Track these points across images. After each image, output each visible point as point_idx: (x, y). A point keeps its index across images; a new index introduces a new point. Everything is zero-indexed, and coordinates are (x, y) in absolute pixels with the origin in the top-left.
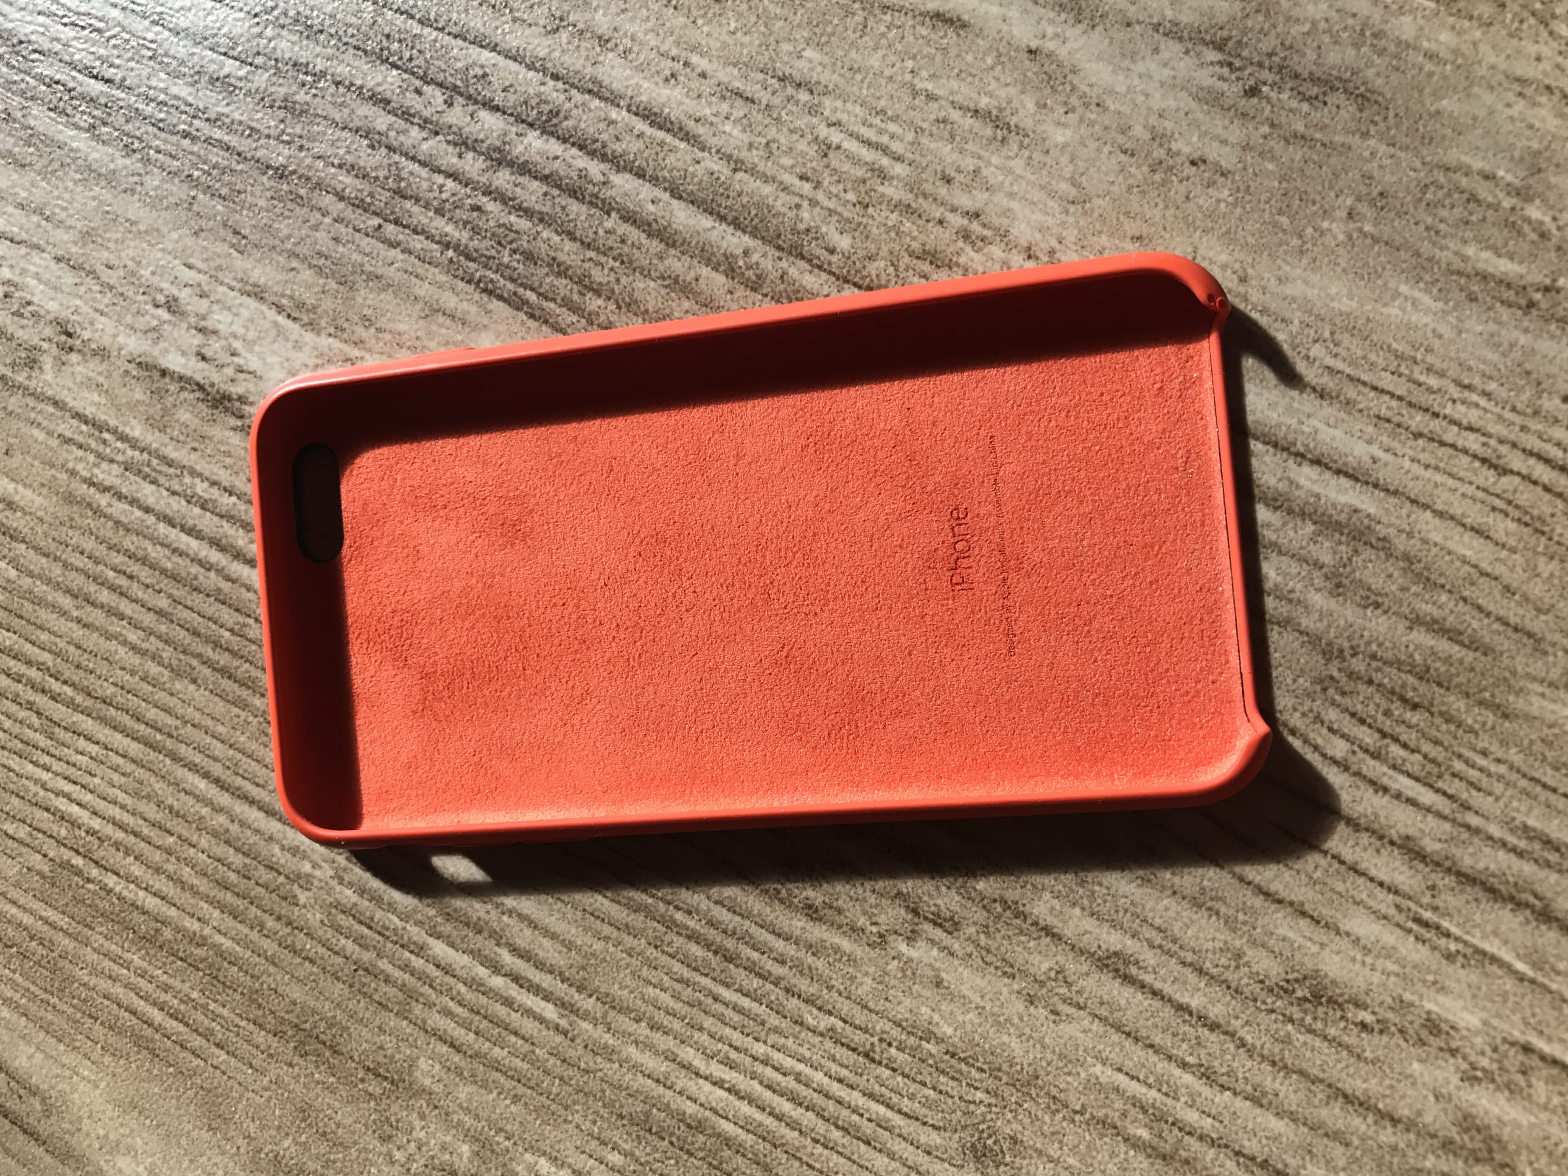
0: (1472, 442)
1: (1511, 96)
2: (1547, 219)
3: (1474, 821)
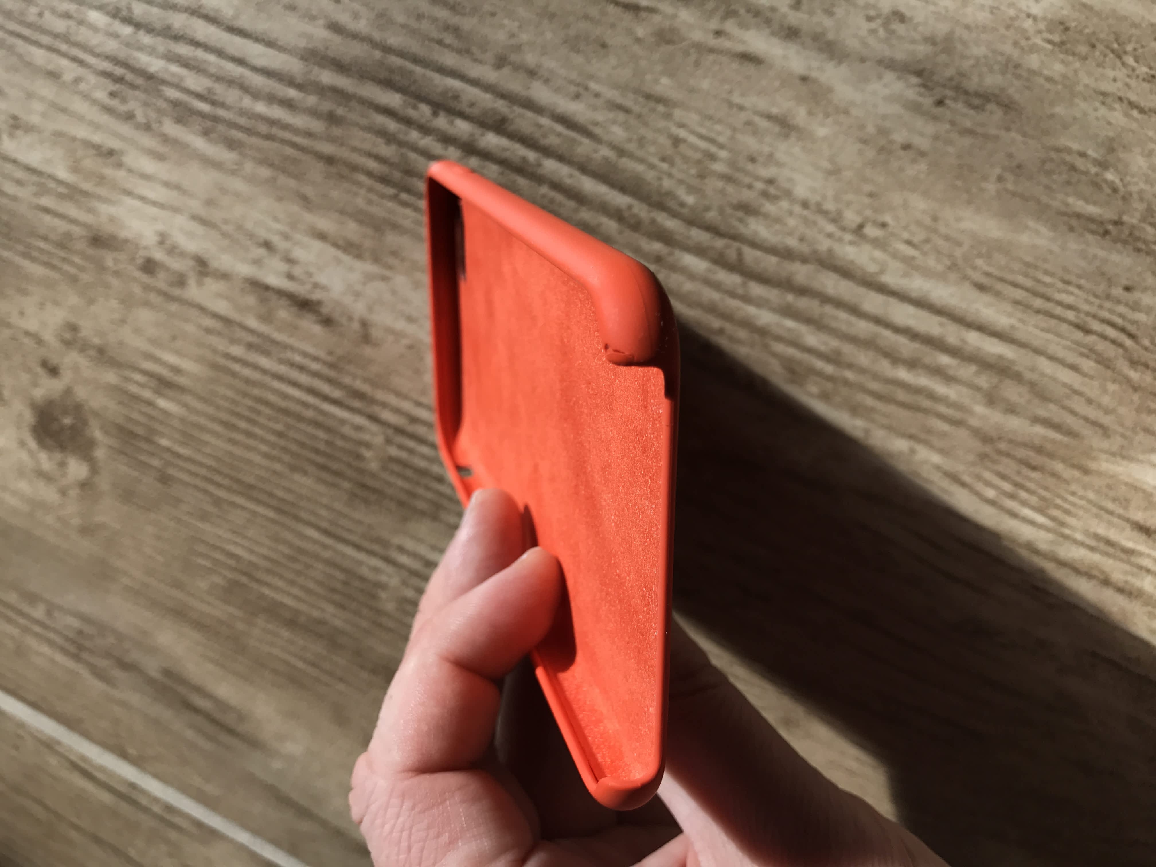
0: (1070, 315)
1: (1097, 104)
2: (1117, 181)
3: (1067, 531)
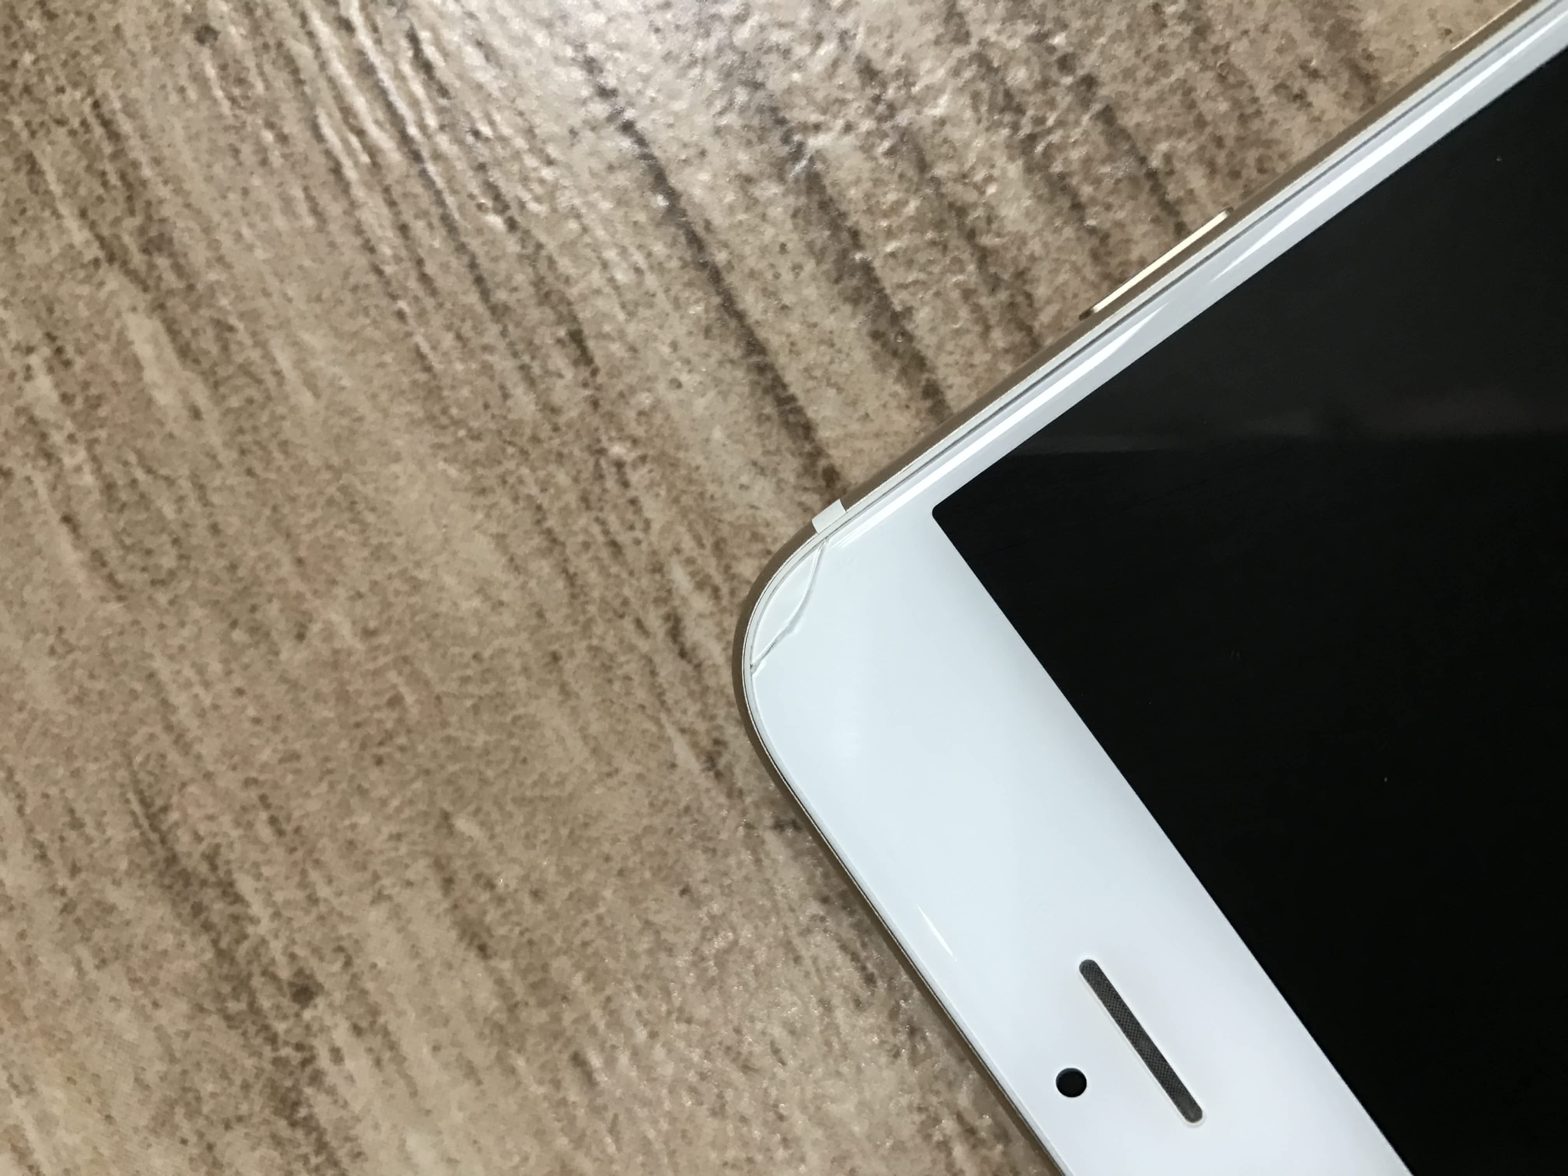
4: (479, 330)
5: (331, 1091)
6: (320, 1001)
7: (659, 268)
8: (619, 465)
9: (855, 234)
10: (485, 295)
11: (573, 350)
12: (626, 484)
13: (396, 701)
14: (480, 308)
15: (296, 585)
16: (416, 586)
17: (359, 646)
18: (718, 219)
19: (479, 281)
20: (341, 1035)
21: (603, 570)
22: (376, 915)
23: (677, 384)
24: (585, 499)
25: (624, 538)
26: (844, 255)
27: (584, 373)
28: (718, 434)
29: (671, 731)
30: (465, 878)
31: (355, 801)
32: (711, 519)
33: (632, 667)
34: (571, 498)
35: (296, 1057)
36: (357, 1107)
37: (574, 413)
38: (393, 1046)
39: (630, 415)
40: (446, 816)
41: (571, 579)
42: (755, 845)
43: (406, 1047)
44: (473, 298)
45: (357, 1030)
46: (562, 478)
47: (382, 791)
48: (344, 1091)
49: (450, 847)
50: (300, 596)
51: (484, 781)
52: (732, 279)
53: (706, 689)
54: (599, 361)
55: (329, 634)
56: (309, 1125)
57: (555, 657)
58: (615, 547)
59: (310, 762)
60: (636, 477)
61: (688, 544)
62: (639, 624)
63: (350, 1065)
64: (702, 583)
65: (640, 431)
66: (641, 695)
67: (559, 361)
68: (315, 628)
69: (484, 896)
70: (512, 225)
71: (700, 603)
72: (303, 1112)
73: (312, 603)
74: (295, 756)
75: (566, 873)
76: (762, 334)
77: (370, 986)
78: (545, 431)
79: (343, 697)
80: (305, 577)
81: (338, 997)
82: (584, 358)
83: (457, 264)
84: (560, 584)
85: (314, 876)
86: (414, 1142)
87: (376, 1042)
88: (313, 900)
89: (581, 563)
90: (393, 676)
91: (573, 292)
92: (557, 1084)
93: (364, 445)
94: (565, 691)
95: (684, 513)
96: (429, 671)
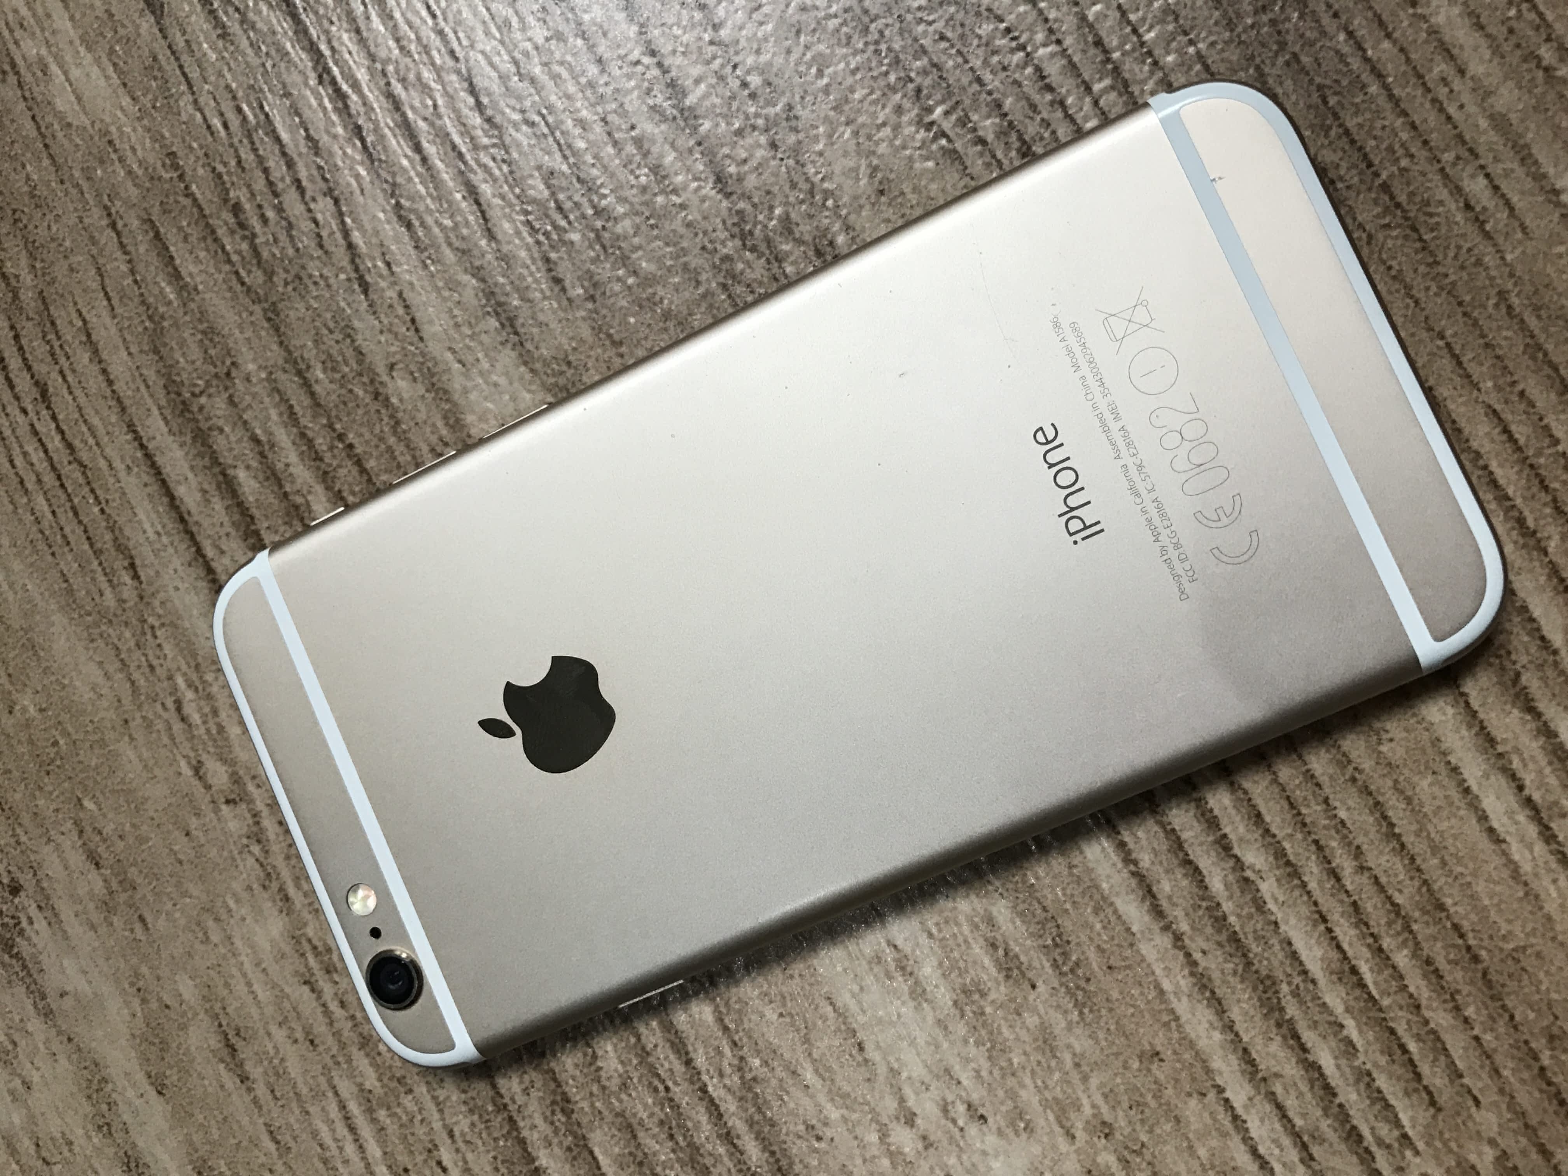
4: (89, 562)
5: (29, 939)
6: (22, 894)
7: (168, 534)
8: (152, 627)
9: (252, 518)
10: (92, 545)
11: (131, 572)
12: (155, 637)
13: (55, 744)
14: (90, 552)
15: (8, 687)
16: (64, 687)
17: (38, 716)
18: (194, 511)
19: (88, 538)
20: (33, 911)
21: (147, 680)
22: (48, 850)
23: (177, 589)
24: (138, 645)
25: (155, 662)
26: (248, 526)
27: (136, 583)
28: (195, 612)
29: (179, 757)
30: (88, 829)
31: (37, 793)
32: (194, 655)
33: (160, 726)
34: (132, 643)
35: (12, 922)
36: (40, 947)
37: (131, 603)
38: (56, 915)
39: (156, 603)
40: (79, 800)
41: (133, 683)
42: (217, 811)
43: (63, 917)
44: (86, 547)
45: (40, 907)
46: (128, 634)
47: (50, 788)
48: (35, 939)
49: (81, 815)
50: (10, 693)
51: (96, 782)
52: (198, 539)
53: (193, 737)
54: (143, 578)
55: (24, 710)
56: (17, 956)
57: (126, 721)
58: (152, 667)
59: (16, 774)
60: (158, 633)
61: (184, 667)
62: (163, 704)
63: (36, 926)
64: (190, 685)
65: (161, 611)
66: (166, 740)
67: (127, 578)
68: (18, 708)
69: (98, 838)
70: (102, 511)
71: (190, 695)
72: (15, 950)
73: (15, 696)
74: (10, 771)
75: (134, 826)
76: (214, 564)
77: (45, 884)
78: (119, 612)
79: (31, 742)
80: (12, 683)
81: (31, 892)
82: (136, 577)
83: (79, 530)
84: (128, 685)
85: (19, 831)
86: (66, 963)
87: (49, 914)
88: (18, 843)
89: (136, 676)
90: (54, 732)
91: (131, 544)
92: (132, 931)
93: (38, 617)
94: (132, 738)
95: (181, 651)
96: (70, 729)
